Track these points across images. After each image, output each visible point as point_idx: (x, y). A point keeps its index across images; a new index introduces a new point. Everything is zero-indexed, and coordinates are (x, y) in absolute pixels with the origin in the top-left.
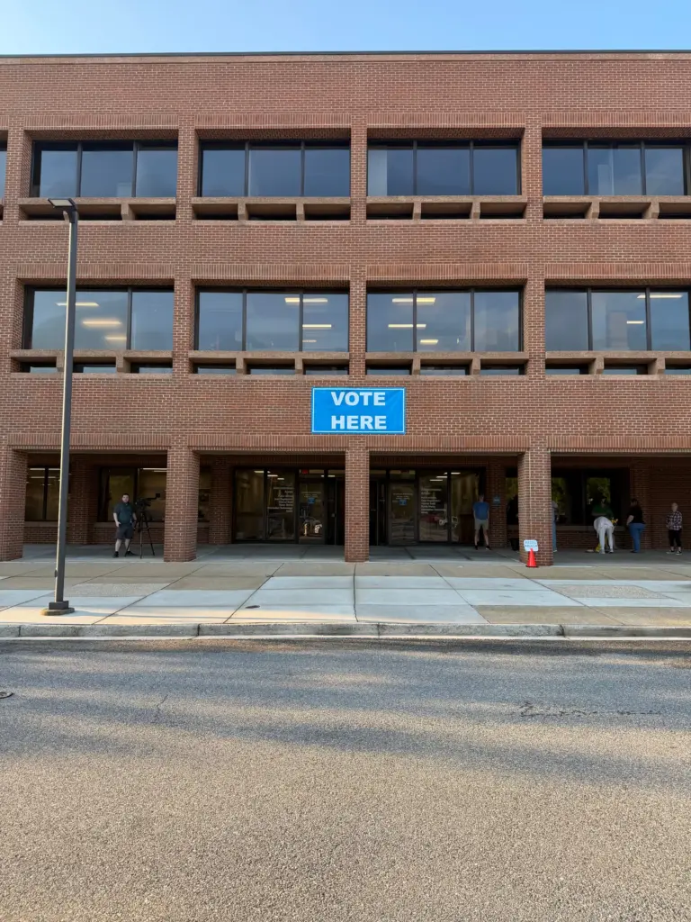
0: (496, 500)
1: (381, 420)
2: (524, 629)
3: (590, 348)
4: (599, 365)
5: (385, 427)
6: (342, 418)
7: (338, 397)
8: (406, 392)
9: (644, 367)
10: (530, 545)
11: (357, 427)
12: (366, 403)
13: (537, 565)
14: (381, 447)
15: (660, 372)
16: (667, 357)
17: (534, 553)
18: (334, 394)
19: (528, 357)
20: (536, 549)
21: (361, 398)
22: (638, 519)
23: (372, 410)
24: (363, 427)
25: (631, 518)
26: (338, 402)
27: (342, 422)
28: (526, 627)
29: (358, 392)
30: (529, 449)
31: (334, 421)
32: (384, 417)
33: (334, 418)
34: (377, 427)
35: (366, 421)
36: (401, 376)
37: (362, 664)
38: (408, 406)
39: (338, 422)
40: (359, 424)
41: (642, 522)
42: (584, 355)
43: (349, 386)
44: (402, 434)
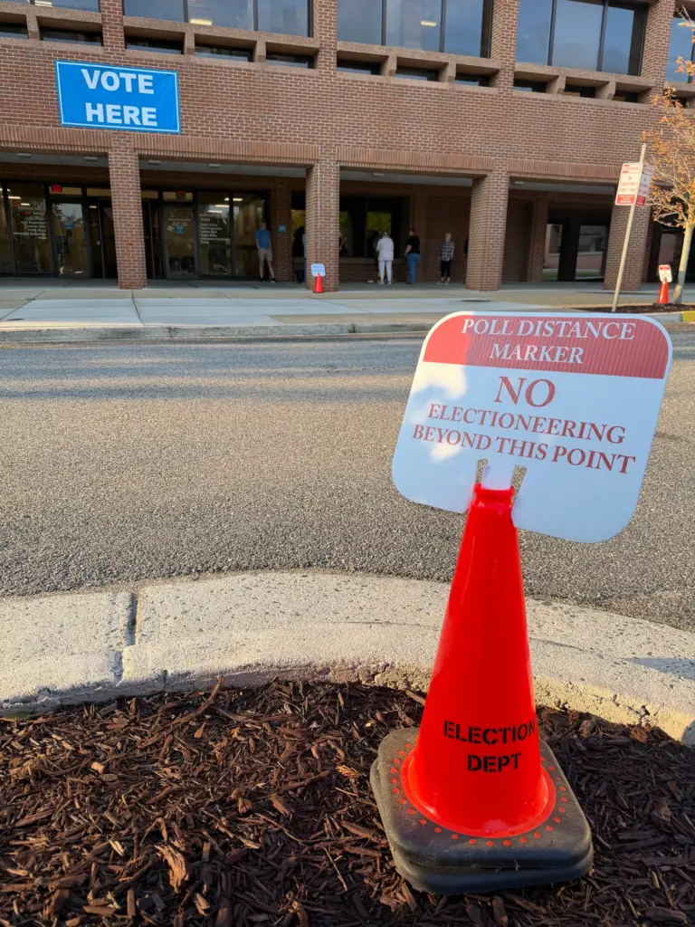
0: (282, 228)
1: (149, 113)
2: (319, 328)
3: (383, 43)
4: (391, 65)
5: (155, 124)
6: (100, 106)
7: (92, 77)
8: (178, 78)
9: (434, 72)
10: (317, 270)
11: (119, 121)
12: (129, 88)
13: (323, 290)
14: (151, 148)
15: (450, 80)
16: (460, 63)
17: (321, 278)
18: (85, 72)
19: (318, 46)
20: (323, 274)
21: (122, 81)
22: (415, 250)
23: (136, 99)
24: (127, 121)
25: (409, 247)
26: (92, 85)
27: (99, 112)
28: (321, 326)
29: (118, 72)
30: (318, 160)
31: (90, 112)
32: (154, 110)
33: (89, 106)
34: (146, 122)
35: (131, 113)
36: (170, 56)
37: (159, 352)
38: (182, 98)
39: (95, 112)
40: (122, 117)
41: (418, 252)
42: (376, 50)
43: (105, 64)
44: (177, 134)
